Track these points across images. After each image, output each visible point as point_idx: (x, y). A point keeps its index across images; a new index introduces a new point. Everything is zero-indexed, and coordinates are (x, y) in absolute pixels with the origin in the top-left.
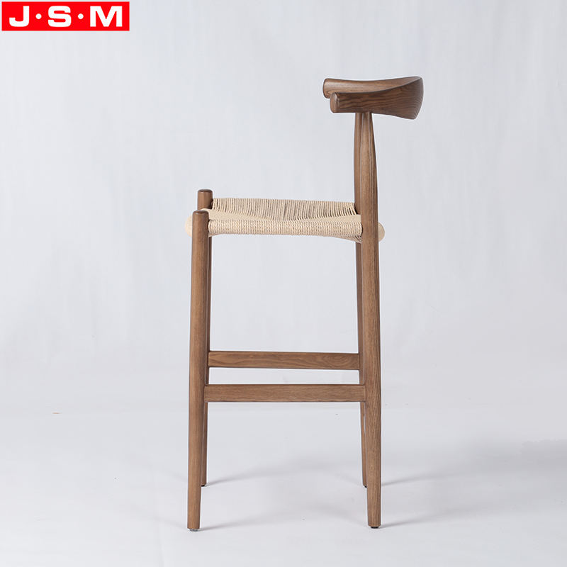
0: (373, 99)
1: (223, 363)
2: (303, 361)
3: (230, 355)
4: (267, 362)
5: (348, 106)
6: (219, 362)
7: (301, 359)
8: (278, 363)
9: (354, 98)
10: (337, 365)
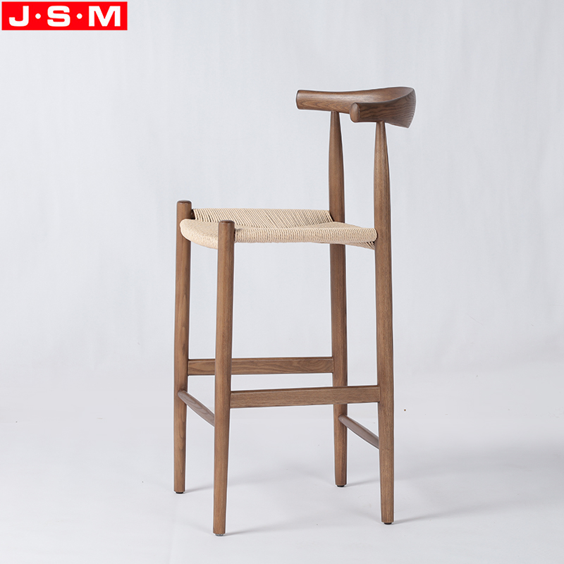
0: (387, 108)
1: (202, 371)
2: (280, 366)
3: (209, 363)
4: (245, 368)
5: (367, 116)
6: (198, 370)
7: (278, 364)
8: (255, 369)
9: (373, 108)
10: (313, 369)
